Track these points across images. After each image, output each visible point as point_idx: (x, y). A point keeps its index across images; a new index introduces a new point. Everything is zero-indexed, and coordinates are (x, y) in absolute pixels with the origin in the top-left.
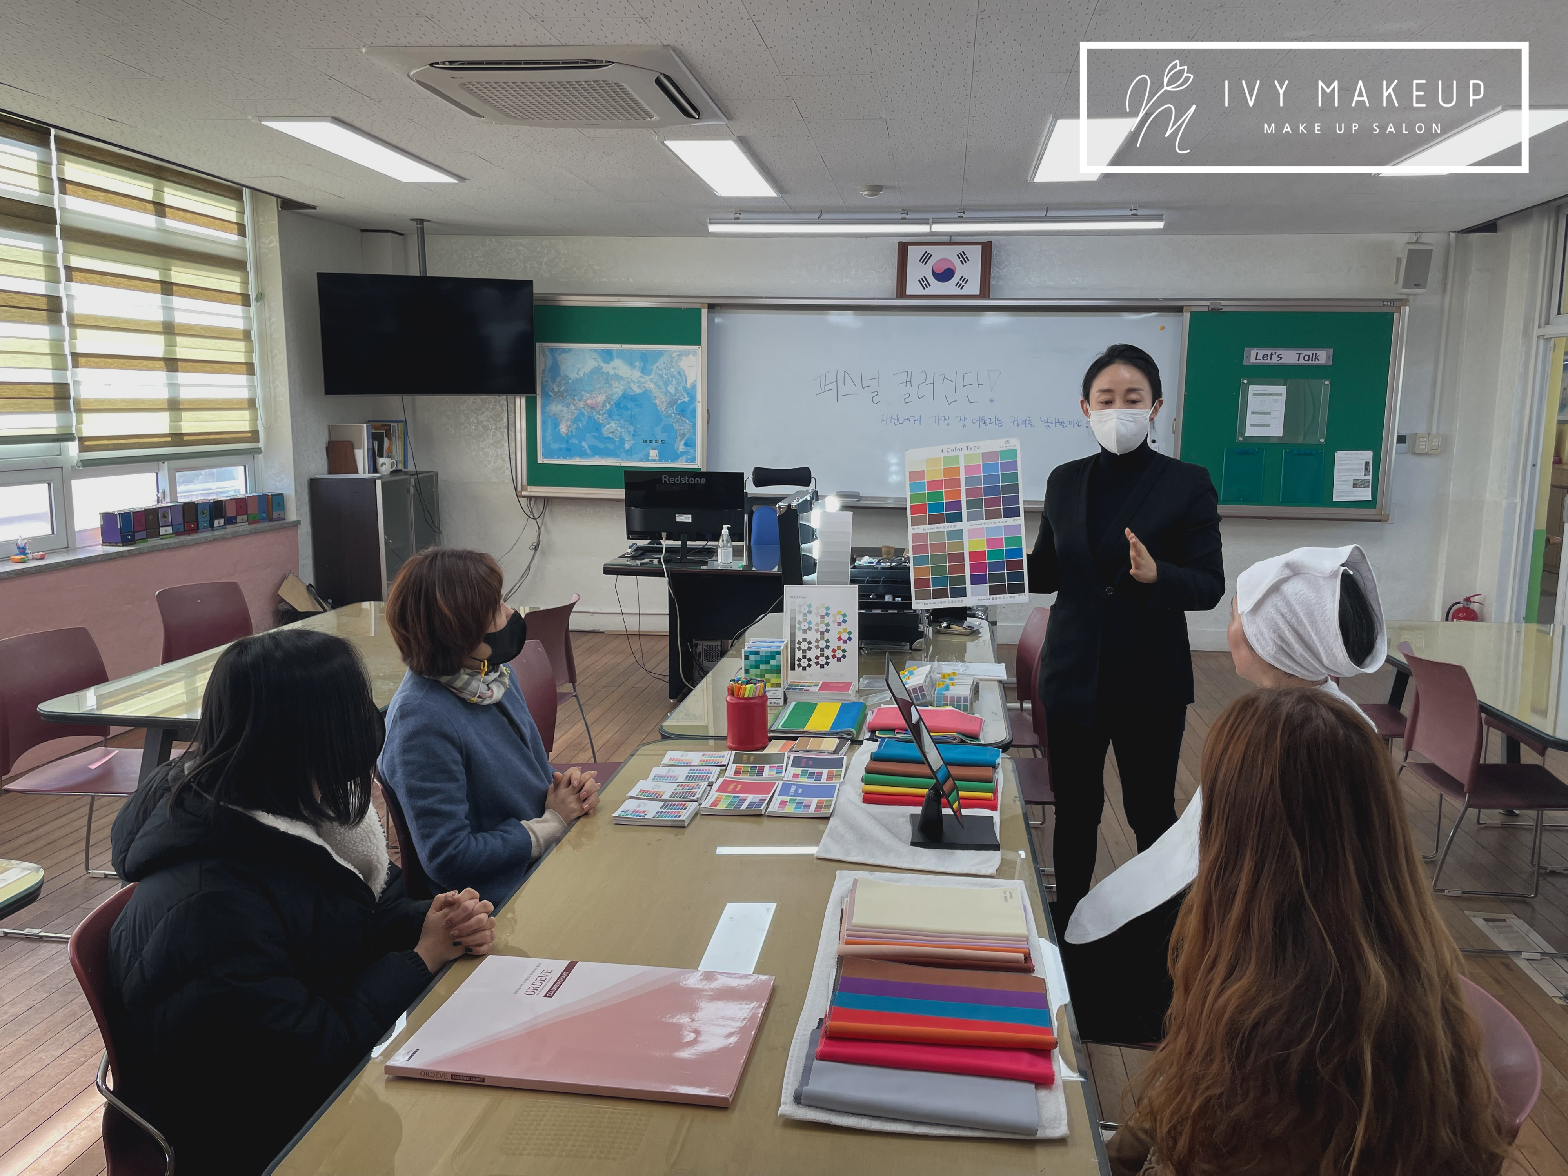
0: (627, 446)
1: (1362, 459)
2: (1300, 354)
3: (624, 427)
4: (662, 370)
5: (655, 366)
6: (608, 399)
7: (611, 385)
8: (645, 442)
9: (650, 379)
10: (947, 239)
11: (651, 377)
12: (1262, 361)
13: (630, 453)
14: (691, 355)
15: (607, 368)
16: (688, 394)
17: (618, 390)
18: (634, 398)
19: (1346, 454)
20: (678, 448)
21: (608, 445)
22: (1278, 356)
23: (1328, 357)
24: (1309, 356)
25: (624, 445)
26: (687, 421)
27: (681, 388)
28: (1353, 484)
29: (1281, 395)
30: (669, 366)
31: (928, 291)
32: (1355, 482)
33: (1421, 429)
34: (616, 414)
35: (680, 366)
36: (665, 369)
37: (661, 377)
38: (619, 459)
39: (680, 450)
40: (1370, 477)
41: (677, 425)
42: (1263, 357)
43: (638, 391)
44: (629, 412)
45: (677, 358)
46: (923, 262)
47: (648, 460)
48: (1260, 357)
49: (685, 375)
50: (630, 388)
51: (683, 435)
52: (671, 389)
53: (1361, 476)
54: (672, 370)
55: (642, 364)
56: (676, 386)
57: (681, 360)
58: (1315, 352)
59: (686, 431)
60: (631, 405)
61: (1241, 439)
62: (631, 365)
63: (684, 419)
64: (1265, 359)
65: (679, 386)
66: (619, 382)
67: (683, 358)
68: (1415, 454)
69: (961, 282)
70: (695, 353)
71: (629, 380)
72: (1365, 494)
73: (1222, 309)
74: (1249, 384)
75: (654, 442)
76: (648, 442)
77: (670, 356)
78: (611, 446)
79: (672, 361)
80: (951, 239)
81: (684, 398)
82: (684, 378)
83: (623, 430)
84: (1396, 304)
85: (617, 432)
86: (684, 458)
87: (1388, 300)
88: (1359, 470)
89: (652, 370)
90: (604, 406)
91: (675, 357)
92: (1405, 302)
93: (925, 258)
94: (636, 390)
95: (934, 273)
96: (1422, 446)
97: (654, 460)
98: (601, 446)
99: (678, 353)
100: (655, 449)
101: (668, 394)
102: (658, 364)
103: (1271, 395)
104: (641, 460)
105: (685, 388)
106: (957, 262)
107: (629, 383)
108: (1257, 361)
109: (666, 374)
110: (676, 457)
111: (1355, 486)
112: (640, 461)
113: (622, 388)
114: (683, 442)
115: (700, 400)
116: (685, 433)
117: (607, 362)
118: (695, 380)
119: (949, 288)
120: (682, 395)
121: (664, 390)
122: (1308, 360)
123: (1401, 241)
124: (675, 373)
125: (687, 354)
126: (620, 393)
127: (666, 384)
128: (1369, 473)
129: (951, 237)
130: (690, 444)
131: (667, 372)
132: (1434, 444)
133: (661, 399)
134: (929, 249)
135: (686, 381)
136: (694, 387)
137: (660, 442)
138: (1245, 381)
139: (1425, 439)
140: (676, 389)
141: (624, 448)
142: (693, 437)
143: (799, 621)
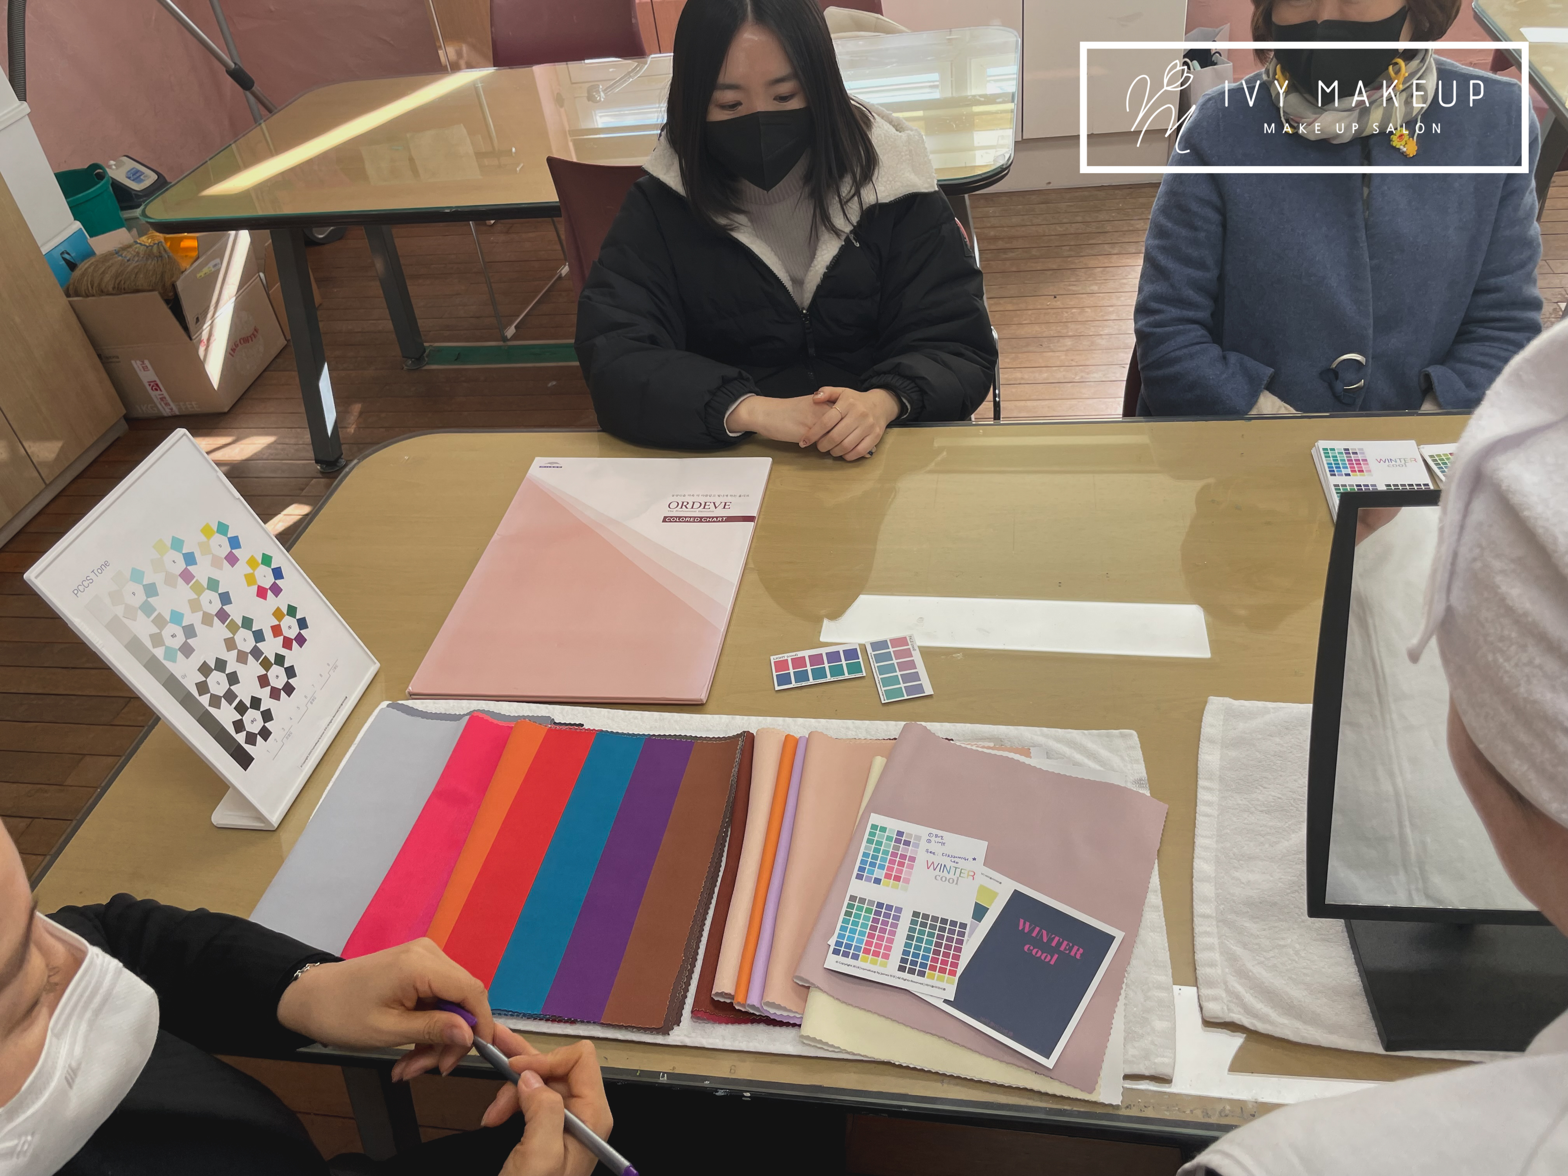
143: (152, 636)
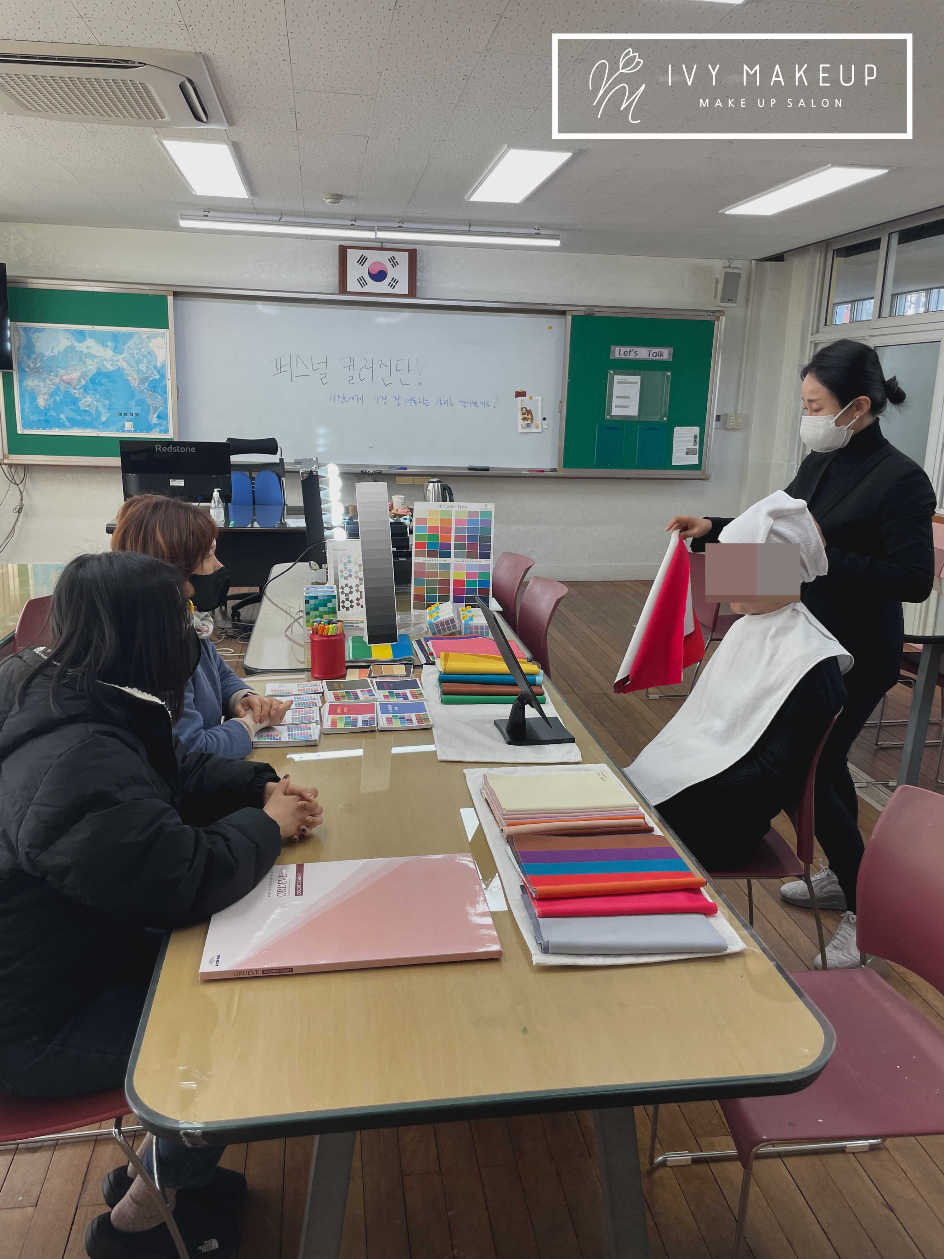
0: (103, 419)
1: (691, 433)
2: (650, 351)
3: (100, 401)
4: (132, 350)
5: (127, 346)
6: (83, 375)
7: (85, 363)
8: (120, 414)
9: (123, 358)
10: (378, 245)
11: (123, 356)
12: (623, 356)
13: (106, 425)
14: (159, 337)
15: (80, 347)
16: (159, 372)
17: (92, 367)
18: (108, 375)
19: (682, 429)
20: (151, 421)
21: (86, 417)
22: (635, 353)
23: (669, 354)
24: (656, 353)
25: (101, 417)
26: (159, 397)
27: (151, 367)
28: (686, 452)
29: (636, 383)
30: (140, 346)
31: (365, 290)
32: (687, 451)
33: (730, 410)
34: (92, 389)
35: (149, 347)
36: (136, 349)
37: (132, 356)
38: (96, 430)
39: (154, 422)
40: (697, 447)
41: (150, 400)
42: (624, 353)
43: (111, 369)
44: (104, 387)
45: (146, 340)
46: (360, 264)
47: (124, 431)
48: (622, 353)
49: (155, 355)
50: (104, 366)
51: (156, 409)
52: (143, 367)
53: (691, 446)
54: (143, 350)
55: (114, 344)
56: (147, 364)
57: (151, 341)
58: (660, 350)
59: (158, 406)
60: (104, 381)
61: (608, 417)
62: (104, 344)
63: (156, 394)
64: (626, 354)
65: (150, 364)
66: (92, 361)
67: (152, 339)
68: (726, 429)
69: (392, 282)
70: (163, 336)
71: (103, 358)
72: (694, 460)
73: (595, 314)
74: (615, 374)
75: (129, 415)
76: (123, 414)
77: (140, 337)
78: (88, 419)
79: (141, 344)
80: (382, 245)
81: (155, 375)
82: (154, 357)
83: (99, 404)
84: (717, 314)
85: (93, 405)
86: (158, 429)
87: (711, 311)
88: (689, 441)
89: (124, 349)
90: (79, 381)
91: (144, 339)
92: (722, 313)
93: (362, 261)
94: (110, 367)
95: (370, 274)
96: (731, 424)
97: (130, 431)
98: (79, 418)
99: (147, 335)
100: (130, 421)
101: (140, 372)
102: (129, 344)
103: (629, 383)
104: (118, 431)
105: (155, 367)
106: (388, 266)
107: (103, 361)
108: (620, 356)
109: (137, 354)
110: (149, 429)
111: (687, 453)
112: (116, 432)
113: (96, 365)
114: (156, 415)
115: (170, 378)
116: (158, 407)
117: (80, 342)
118: (164, 360)
119: (382, 287)
120: (153, 373)
121: (136, 368)
122: (656, 356)
123: (718, 265)
124: (145, 353)
125: (156, 336)
126: (95, 371)
127: (138, 362)
128: (696, 443)
129: (382, 243)
130: (162, 417)
131: (138, 352)
132: (739, 421)
133: (133, 376)
134: (366, 253)
135: (156, 361)
136: (164, 366)
137: (134, 415)
138: (612, 372)
139: (733, 418)
140: (147, 367)
141: (101, 420)
142: (165, 410)
143: (341, 570)
